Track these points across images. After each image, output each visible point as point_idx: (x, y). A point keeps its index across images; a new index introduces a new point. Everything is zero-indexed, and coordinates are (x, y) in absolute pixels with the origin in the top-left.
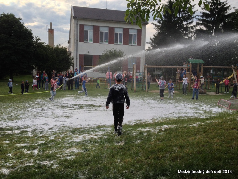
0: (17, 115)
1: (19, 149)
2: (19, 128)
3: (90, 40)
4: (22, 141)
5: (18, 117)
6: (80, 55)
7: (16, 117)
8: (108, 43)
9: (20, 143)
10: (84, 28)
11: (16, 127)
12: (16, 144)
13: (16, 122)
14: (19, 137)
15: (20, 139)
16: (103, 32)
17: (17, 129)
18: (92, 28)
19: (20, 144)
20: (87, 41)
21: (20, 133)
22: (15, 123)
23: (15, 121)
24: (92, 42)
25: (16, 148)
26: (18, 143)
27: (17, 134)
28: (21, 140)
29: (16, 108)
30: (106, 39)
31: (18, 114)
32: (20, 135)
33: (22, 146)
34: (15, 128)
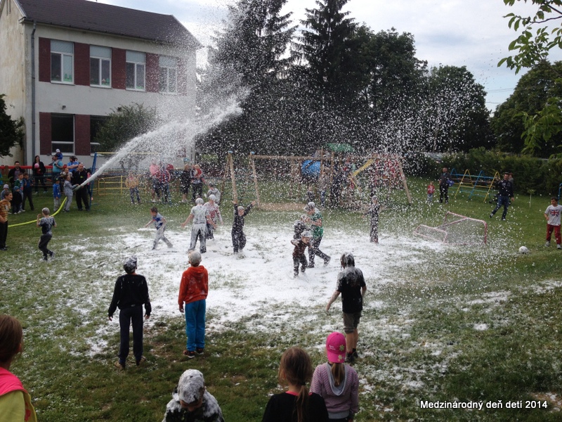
3: (66, 78)
6: (40, 113)
8: (110, 86)
10: (52, 48)
16: (98, 60)
18: (71, 48)
20: (59, 79)
24: (72, 83)
30: (105, 75)
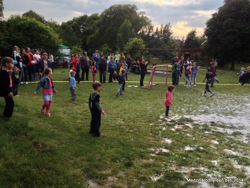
0: (232, 110)
1: (228, 158)
2: (232, 127)
4: (232, 147)
5: (234, 113)
7: (231, 111)
9: (230, 149)
11: (229, 124)
12: (225, 148)
13: (231, 118)
14: (231, 139)
15: (232, 143)
17: (230, 128)
19: (230, 151)
21: (232, 135)
22: (229, 119)
23: (229, 117)
25: (224, 154)
26: (228, 149)
27: (229, 135)
28: (232, 145)
29: (233, 100)
31: (234, 109)
32: (232, 137)
33: (232, 155)
34: (228, 126)
